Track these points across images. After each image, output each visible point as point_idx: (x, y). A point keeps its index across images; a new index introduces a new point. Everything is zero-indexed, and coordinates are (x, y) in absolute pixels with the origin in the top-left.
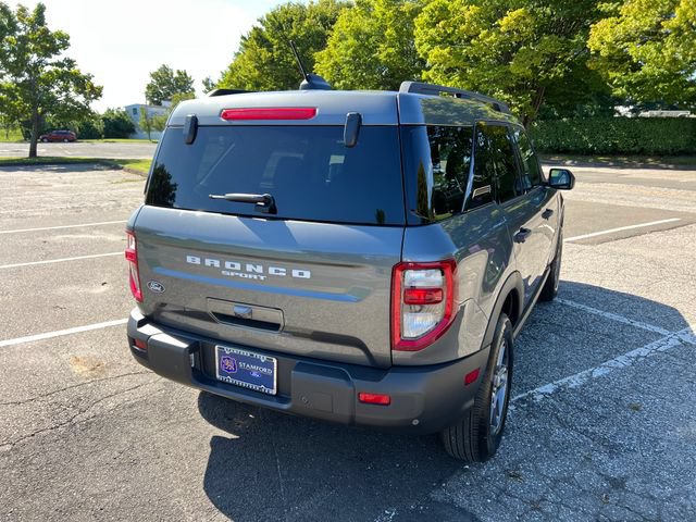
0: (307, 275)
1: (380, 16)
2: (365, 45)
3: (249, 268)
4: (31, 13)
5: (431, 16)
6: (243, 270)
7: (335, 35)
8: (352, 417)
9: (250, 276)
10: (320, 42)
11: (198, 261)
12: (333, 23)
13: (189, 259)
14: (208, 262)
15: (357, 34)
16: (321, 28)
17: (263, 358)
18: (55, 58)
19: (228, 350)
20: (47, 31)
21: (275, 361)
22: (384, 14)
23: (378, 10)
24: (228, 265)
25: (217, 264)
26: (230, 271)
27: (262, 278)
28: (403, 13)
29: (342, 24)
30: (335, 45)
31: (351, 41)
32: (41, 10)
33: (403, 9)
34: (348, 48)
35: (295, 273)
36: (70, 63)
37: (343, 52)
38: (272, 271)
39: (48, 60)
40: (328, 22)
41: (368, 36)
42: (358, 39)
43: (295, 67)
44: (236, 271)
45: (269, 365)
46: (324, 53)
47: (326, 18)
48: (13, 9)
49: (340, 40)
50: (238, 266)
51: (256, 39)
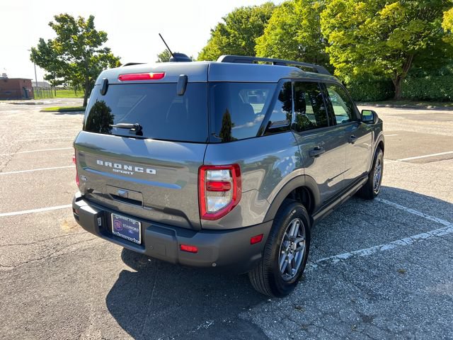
0: (154, 172)
1: (299, 12)
2: (287, 32)
3: (126, 167)
4: (86, 21)
5: (332, 11)
6: (123, 168)
7: (269, 26)
8: (177, 260)
9: (126, 172)
10: (260, 31)
11: (102, 163)
12: (268, 19)
13: (98, 162)
14: (106, 164)
15: (283, 26)
16: (260, 22)
17: (134, 221)
18: (100, 48)
19: (118, 216)
20: (95, 31)
21: (140, 224)
22: (301, 11)
23: (297, 9)
24: (115, 165)
25: (110, 165)
26: (117, 169)
27: (132, 173)
28: (313, 10)
29: (273, 20)
30: (269, 33)
31: (279, 30)
32: (92, 19)
33: (314, 7)
34: (277, 35)
35: (148, 171)
36: (108, 50)
37: (273, 37)
38: (136, 169)
39: (95, 49)
40: (265, 18)
41: (291, 26)
42: (283, 29)
43: (244, 48)
44: (119, 169)
46: (261, 38)
47: (264, 16)
48: (76, 19)
49: (272, 30)
50: (120, 166)
51: (220, 30)
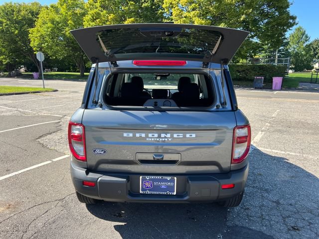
0: (194, 135)
1: (64, 13)
2: (57, 29)
3: (163, 135)
5: (93, 17)
6: (159, 137)
7: (40, 20)
9: (163, 139)
10: (31, 24)
11: (131, 135)
12: (37, 14)
13: (125, 135)
14: (138, 135)
15: (52, 21)
16: (31, 16)
17: (169, 178)
19: (148, 178)
21: (175, 178)
22: (67, 13)
23: (62, 10)
24: (150, 135)
25: (143, 135)
26: (151, 138)
27: (170, 139)
28: (77, 14)
29: (42, 15)
30: (41, 26)
31: (49, 24)
33: (76, 12)
34: (48, 28)
35: (188, 136)
37: (46, 30)
38: (175, 136)
40: (35, 14)
41: (58, 22)
42: (53, 24)
44: (156, 138)
45: (173, 181)
46: (34, 29)
47: (33, 12)
49: (43, 24)
50: (156, 135)
